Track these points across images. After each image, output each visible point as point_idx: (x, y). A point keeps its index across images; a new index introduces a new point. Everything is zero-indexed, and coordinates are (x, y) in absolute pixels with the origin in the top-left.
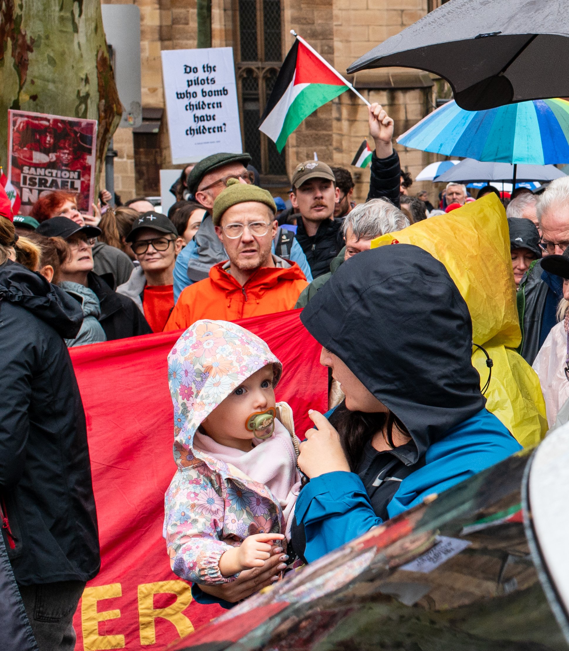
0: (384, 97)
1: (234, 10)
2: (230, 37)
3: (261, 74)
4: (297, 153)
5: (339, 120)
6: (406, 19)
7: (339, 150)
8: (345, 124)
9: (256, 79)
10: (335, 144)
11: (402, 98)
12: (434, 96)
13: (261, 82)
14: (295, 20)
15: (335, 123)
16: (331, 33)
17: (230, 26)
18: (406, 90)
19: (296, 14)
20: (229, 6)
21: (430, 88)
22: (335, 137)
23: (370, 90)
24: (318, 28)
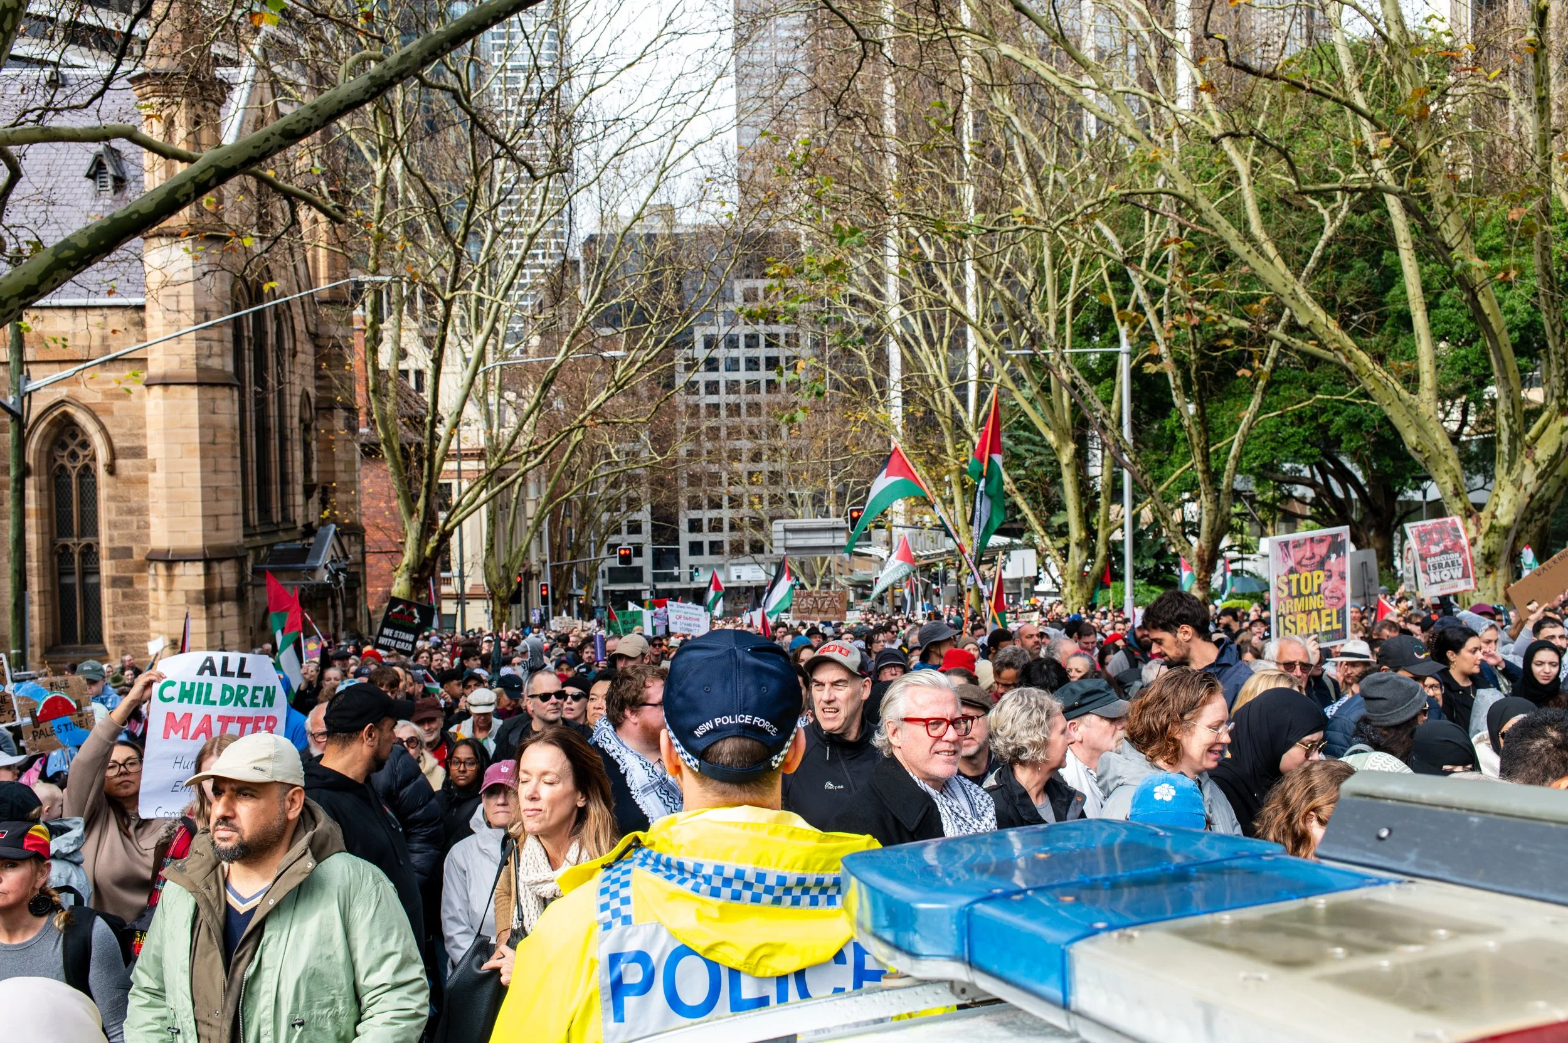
0: (199, 568)
1: (49, 490)
2: (46, 515)
3: (77, 550)
4: (114, 623)
5: (155, 590)
6: (220, 495)
7: (156, 618)
8: (162, 594)
9: (72, 555)
10: (151, 613)
11: (217, 568)
12: (250, 564)
13: (76, 556)
14: (111, 498)
15: (151, 594)
16: (147, 509)
17: (46, 505)
18: (220, 560)
19: (112, 493)
20: (45, 487)
21: (245, 557)
22: (152, 606)
23: (185, 561)
24: (134, 505)
